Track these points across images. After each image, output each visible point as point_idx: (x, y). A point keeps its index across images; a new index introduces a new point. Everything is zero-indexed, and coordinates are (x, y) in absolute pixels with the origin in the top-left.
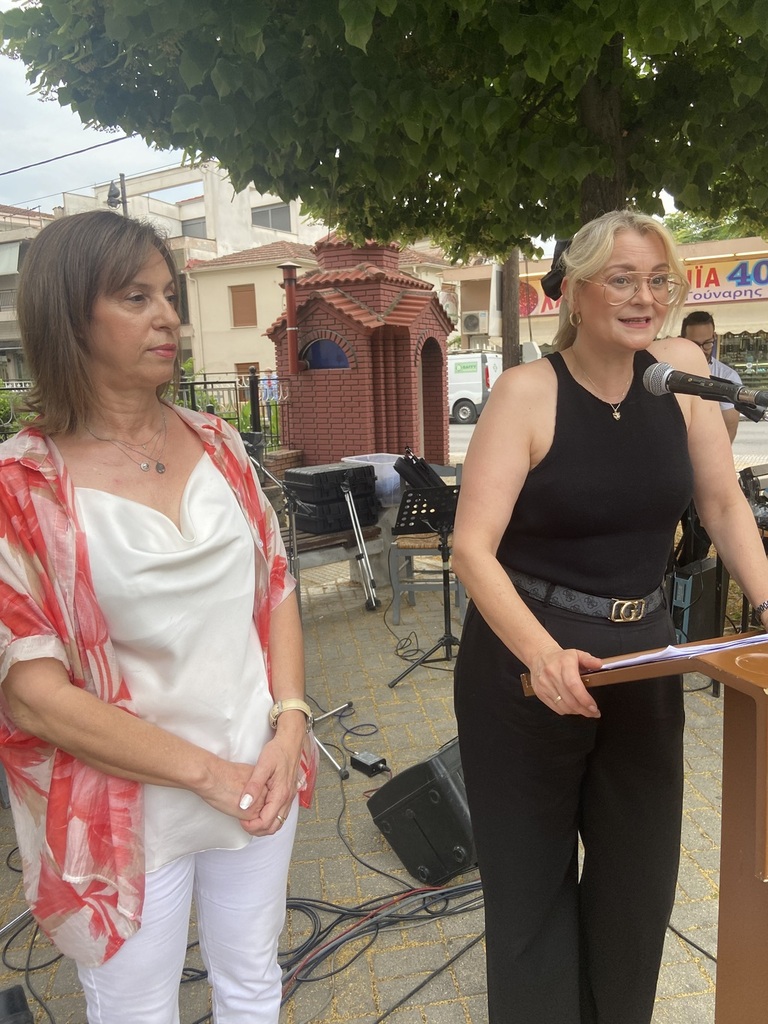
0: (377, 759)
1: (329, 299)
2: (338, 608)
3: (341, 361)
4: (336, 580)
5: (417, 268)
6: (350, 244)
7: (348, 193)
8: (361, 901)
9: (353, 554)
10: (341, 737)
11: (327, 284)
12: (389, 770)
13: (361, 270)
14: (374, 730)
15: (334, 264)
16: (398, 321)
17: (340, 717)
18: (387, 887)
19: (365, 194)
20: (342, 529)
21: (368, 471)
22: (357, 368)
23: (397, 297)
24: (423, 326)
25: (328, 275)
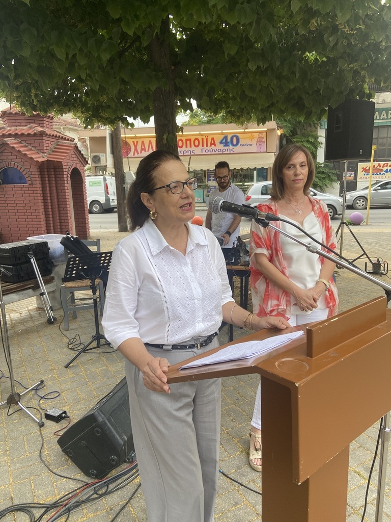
0: (61, 412)
1: (11, 144)
2: (30, 324)
3: (22, 180)
4: (28, 307)
5: (63, 128)
6: (23, 114)
7: (21, 85)
8: (58, 497)
9: (38, 293)
10: (37, 402)
11: (10, 136)
12: (68, 417)
13: (31, 128)
14: (58, 394)
15: (14, 124)
16: (55, 158)
17: (36, 390)
18: (72, 486)
19: (32, 86)
20: (30, 279)
21: (45, 244)
22: (32, 184)
23: (54, 145)
24: (70, 161)
25: (10, 130)
